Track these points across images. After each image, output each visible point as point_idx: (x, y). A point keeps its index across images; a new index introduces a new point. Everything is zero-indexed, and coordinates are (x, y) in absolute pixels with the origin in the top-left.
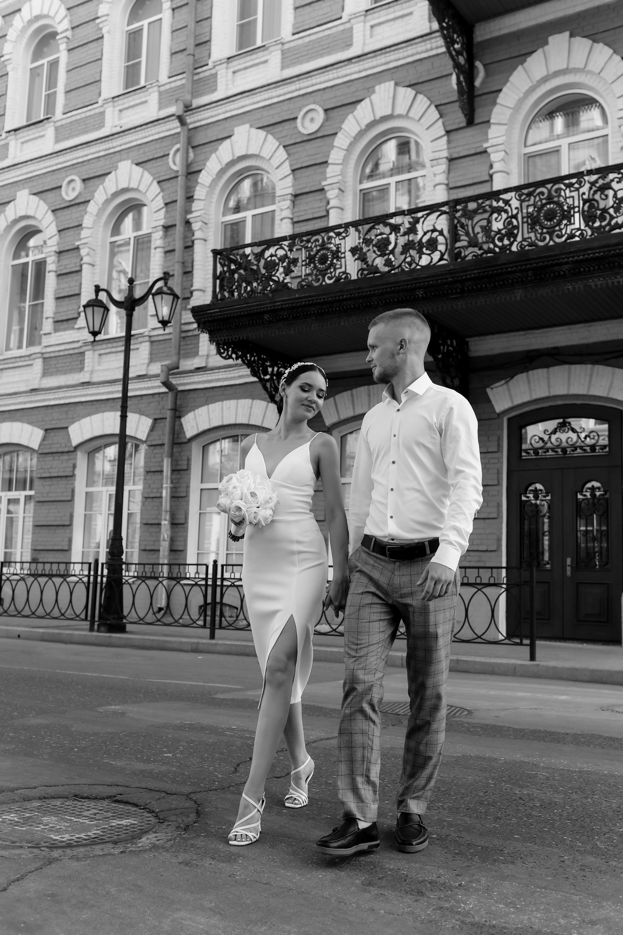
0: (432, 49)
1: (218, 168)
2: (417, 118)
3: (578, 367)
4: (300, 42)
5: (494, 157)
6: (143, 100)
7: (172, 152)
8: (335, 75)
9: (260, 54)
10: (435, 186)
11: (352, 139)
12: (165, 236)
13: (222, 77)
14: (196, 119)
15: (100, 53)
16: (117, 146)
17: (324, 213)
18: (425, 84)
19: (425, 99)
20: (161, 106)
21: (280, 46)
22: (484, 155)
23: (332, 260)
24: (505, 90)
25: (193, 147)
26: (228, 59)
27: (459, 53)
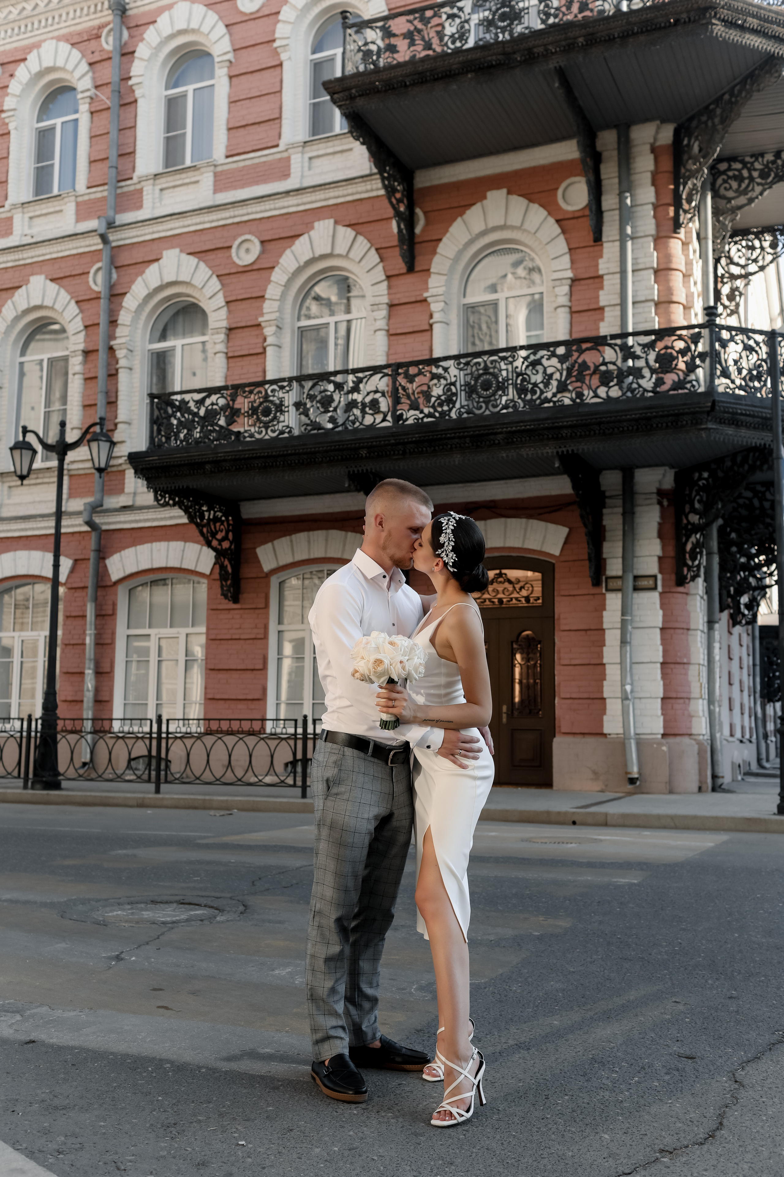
0: (372, 190)
1: (144, 292)
2: (358, 259)
3: (513, 520)
4: (234, 166)
5: (434, 307)
6: (58, 208)
7: (92, 271)
8: (272, 206)
9: (191, 174)
10: (375, 331)
11: (290, 275)
12: (85, 362)
13: (148, 194)
14: (119, 237)
15: (6, 151)
16: (28, 258)
17: (261, 350)
18: (365, 225)
19: (366, 241)
20: (80, 217)
21: (212, 168)
22: (424, 303)
23: (275, 414)
24: (445, 240)
25: (116, 268)
26: (155, 175)
27: (399, 201)
